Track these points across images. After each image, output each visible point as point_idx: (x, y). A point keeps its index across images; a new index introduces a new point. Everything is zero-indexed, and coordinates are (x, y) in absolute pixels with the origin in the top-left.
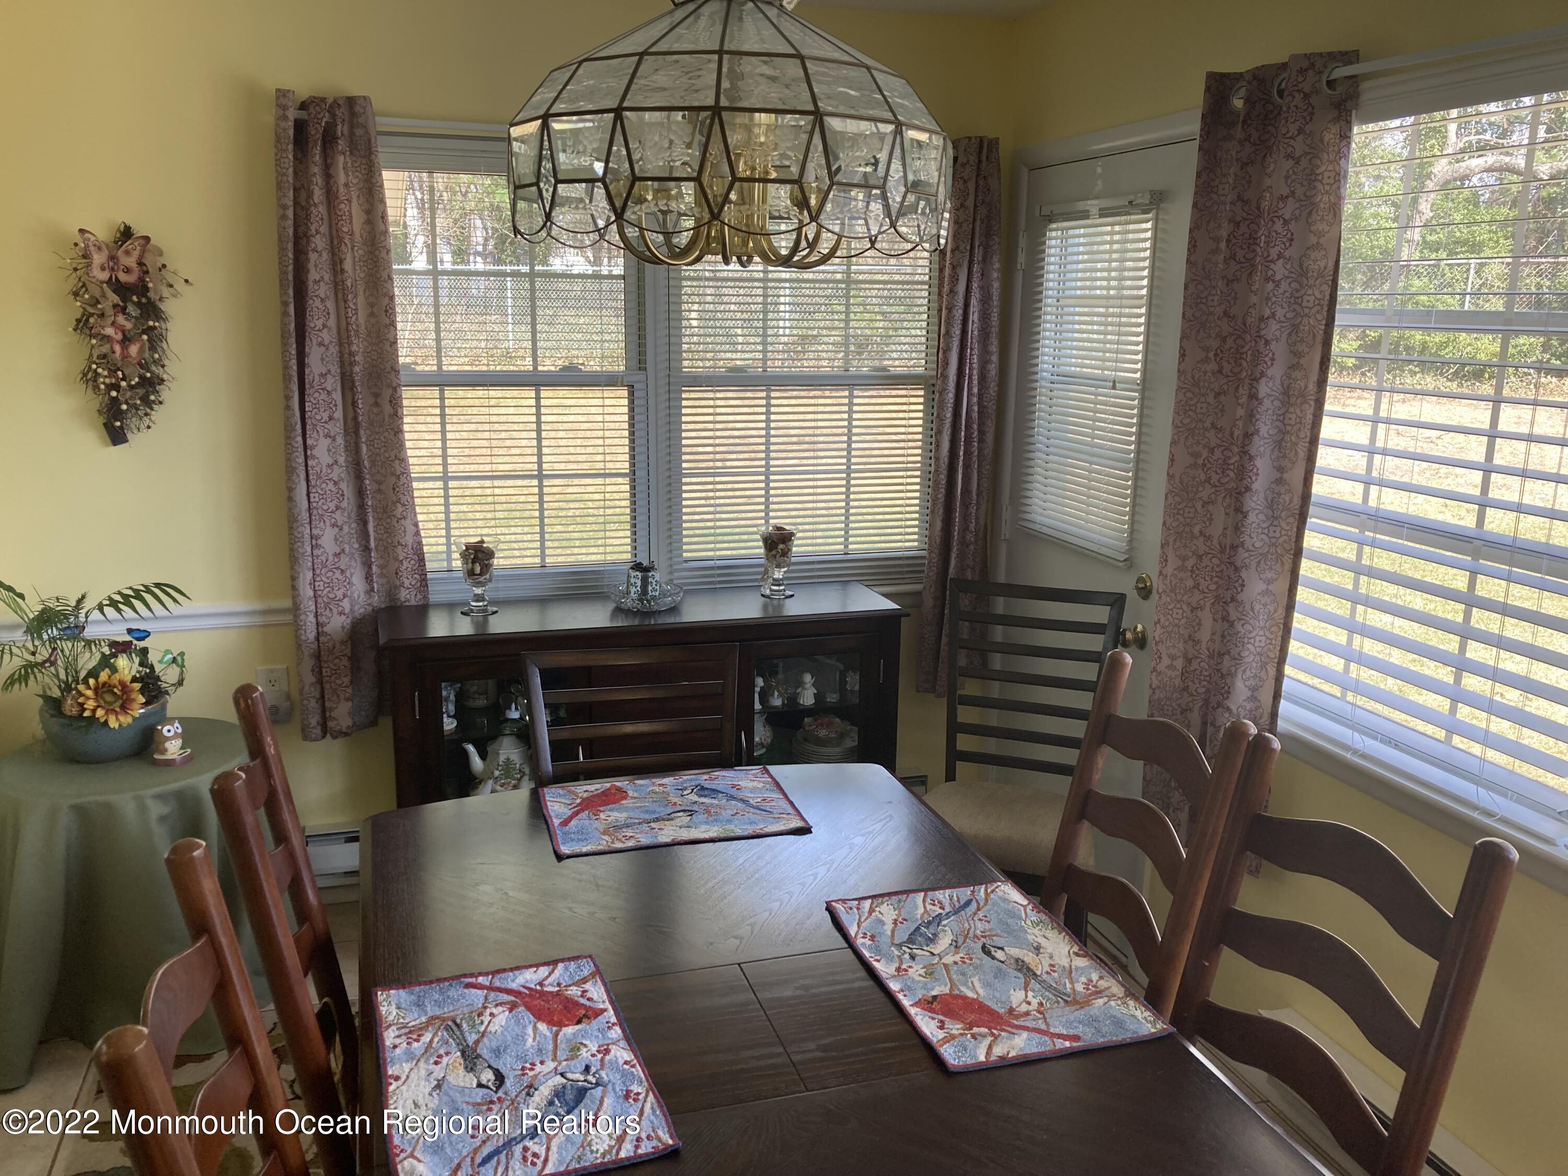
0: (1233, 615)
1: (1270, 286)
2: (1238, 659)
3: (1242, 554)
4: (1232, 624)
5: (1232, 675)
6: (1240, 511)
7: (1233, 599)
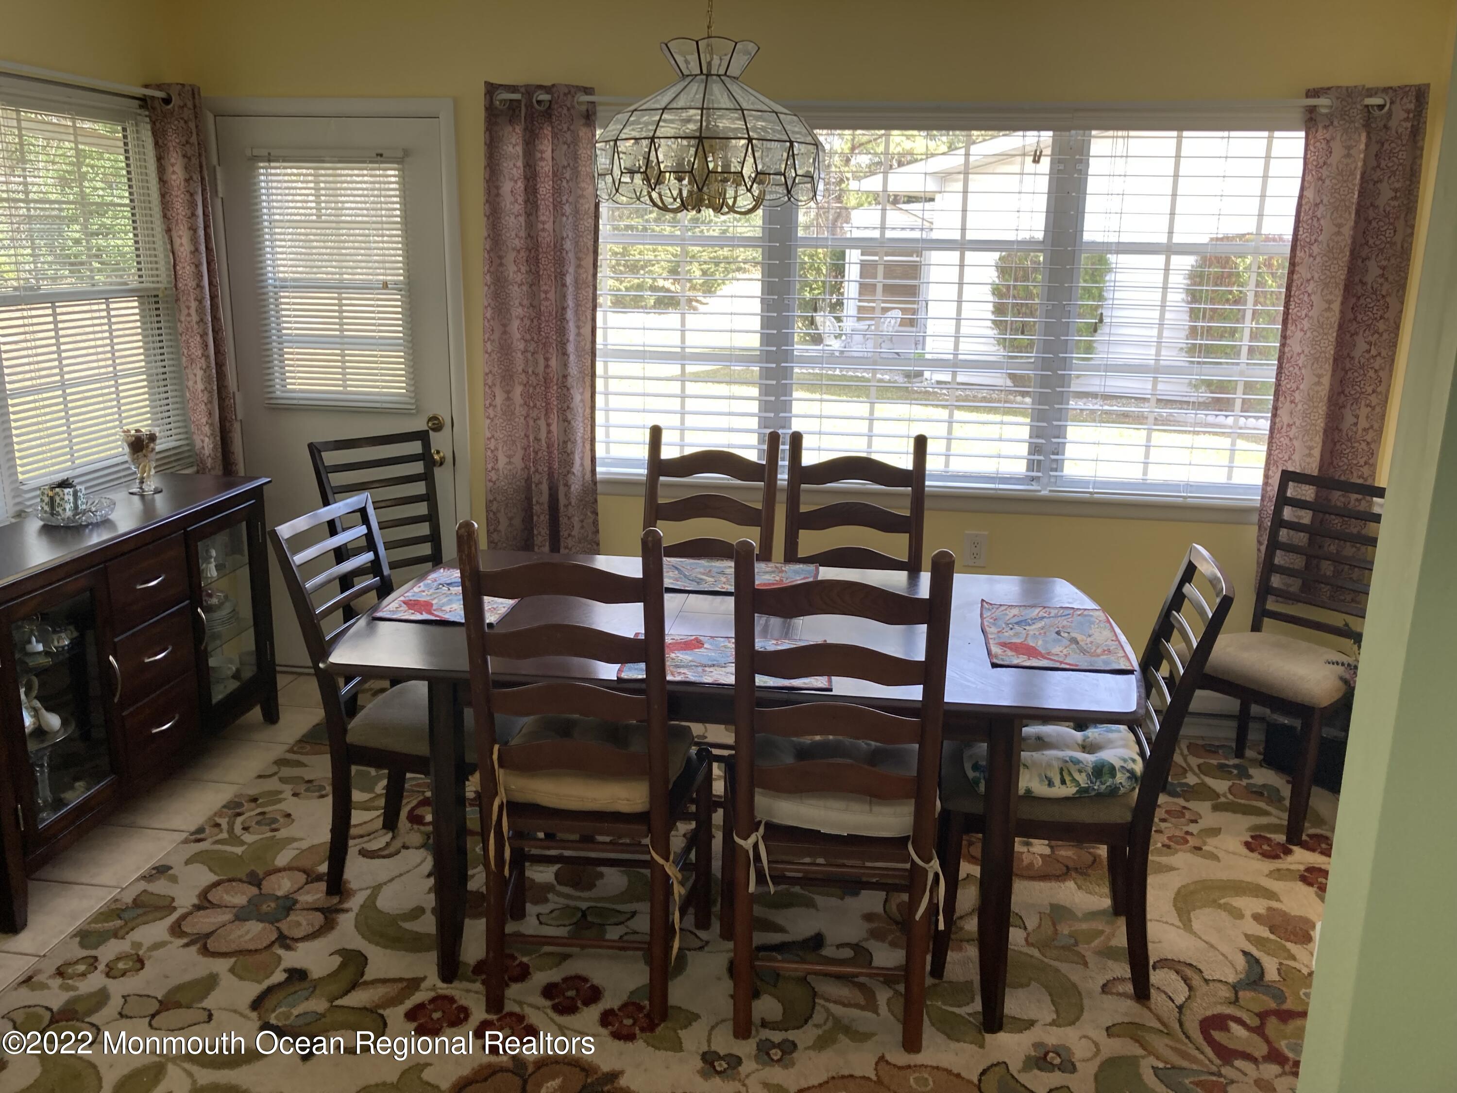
0: (570, 417)
1: (564, 219)
2: (574, 442)
3: (570, 379)
4: (569, 423)
5: (573, 453)
6: (565, 354)
7: (568, 407)
